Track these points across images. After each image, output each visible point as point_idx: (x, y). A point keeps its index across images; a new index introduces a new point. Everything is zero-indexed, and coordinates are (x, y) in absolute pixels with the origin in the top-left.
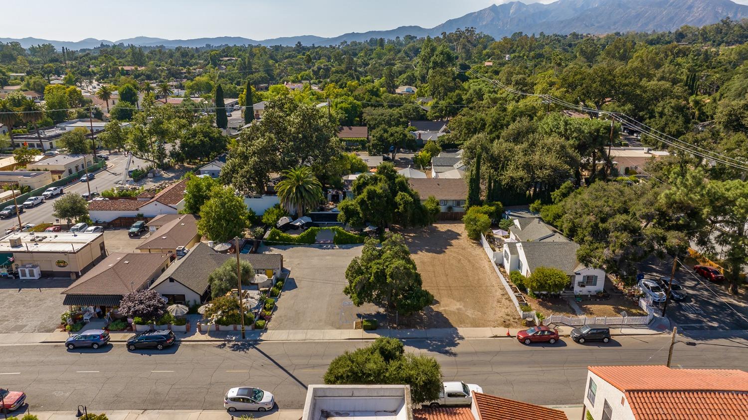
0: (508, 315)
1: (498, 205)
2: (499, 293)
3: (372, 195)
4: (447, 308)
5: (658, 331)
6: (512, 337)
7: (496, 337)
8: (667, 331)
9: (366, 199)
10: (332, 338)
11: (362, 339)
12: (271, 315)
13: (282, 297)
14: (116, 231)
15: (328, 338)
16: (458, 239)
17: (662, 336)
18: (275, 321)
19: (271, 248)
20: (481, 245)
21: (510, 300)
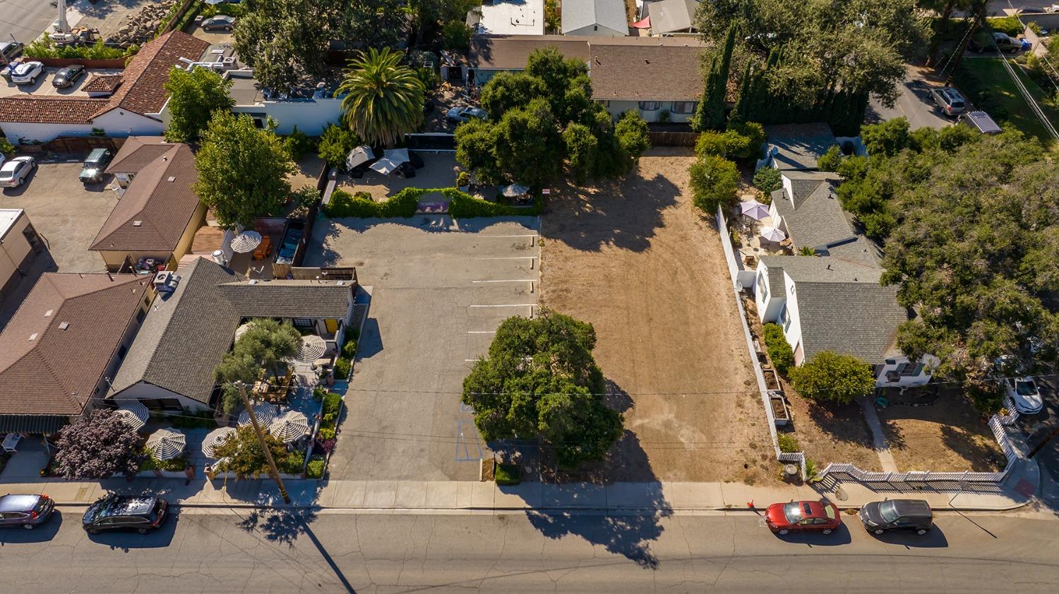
0: (753, 446)
1: (755, 130)
2: (740, 379)
3: (518, 128)
4: (646, 421)
5: (1017, 501)
6: (756, 510)
7: (729, 509)
8: (1034, 499)
9: (507, 136)
10: (441, 505)
11: (494, 509)
12: (336, 434)
13: (356, 377)
14: (61, 166)
15: (434, 505)
16: (674, 203)
17: (1023, 515)
18: (343, 451)
19: (338, 226)
20: (715, 225)
21: (760, 402)
